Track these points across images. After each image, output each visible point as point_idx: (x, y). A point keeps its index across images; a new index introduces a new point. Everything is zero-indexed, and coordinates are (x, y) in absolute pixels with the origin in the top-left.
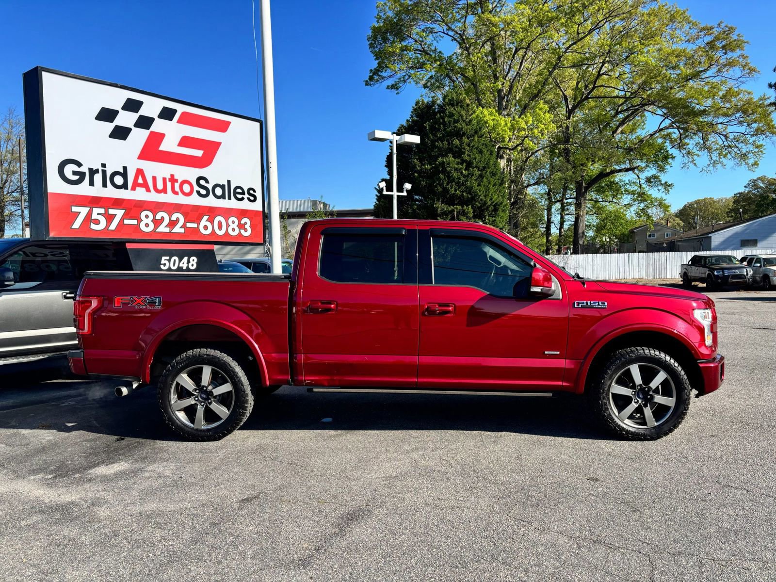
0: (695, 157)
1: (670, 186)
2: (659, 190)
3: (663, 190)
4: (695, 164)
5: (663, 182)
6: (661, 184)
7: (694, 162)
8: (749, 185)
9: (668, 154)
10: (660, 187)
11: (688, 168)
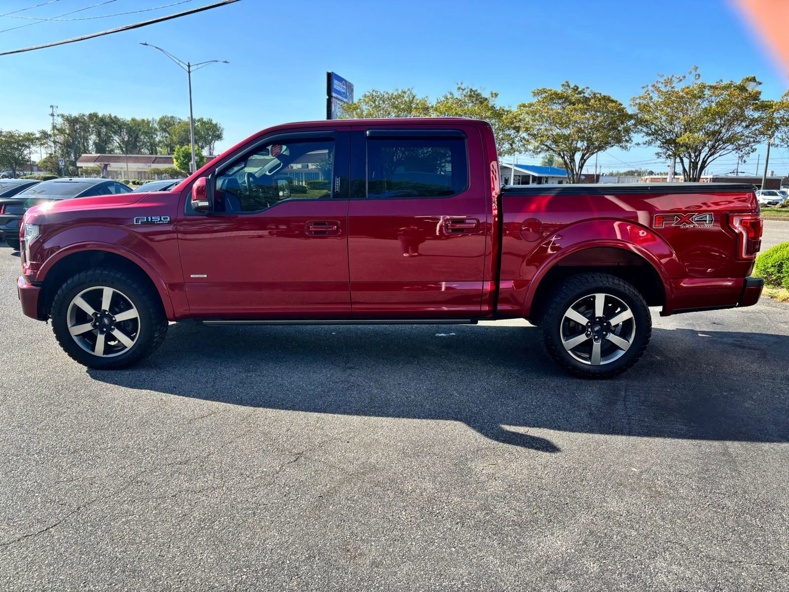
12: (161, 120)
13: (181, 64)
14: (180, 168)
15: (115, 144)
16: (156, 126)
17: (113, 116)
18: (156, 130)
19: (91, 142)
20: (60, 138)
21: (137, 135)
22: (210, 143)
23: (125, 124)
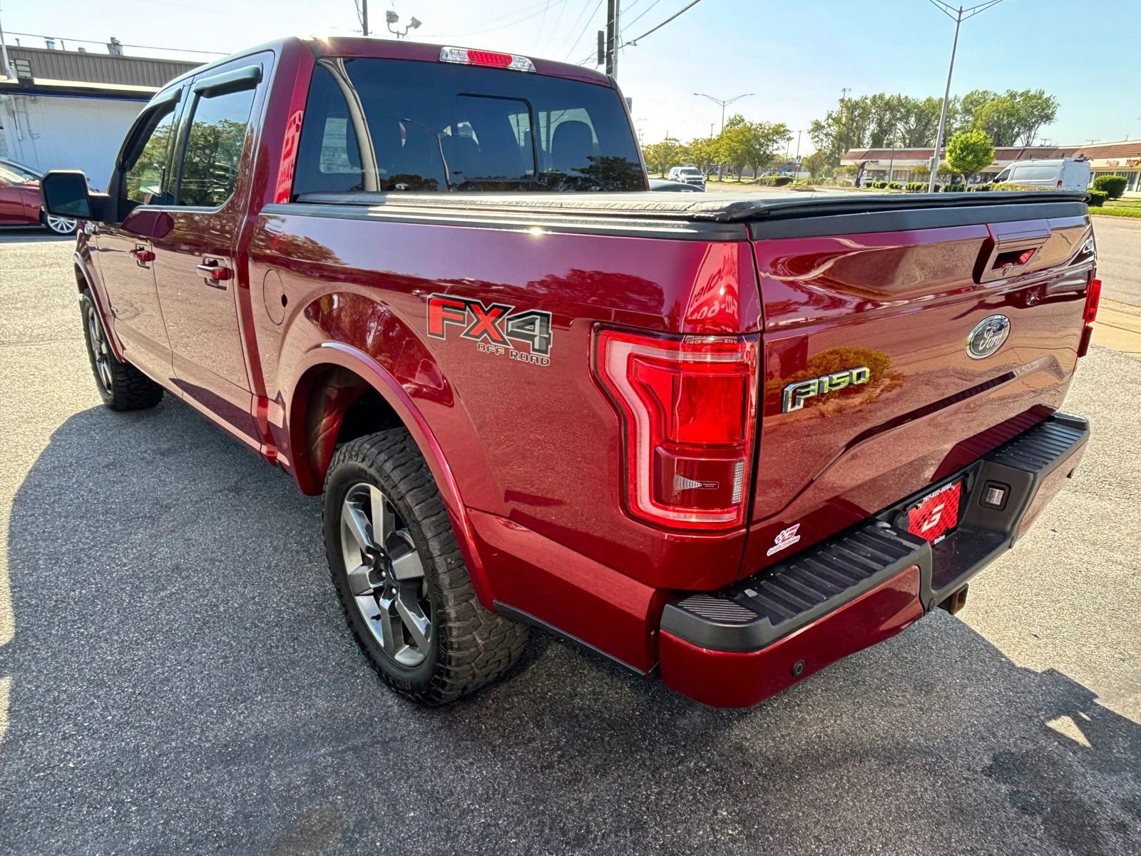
12: (967, 97)
13: (949, 10)
14: (953, 165)
15: (897, 135)
16: (958, 107)
17: (903, 97)
18: (956, 112)
19: (868, 133)
20: (834, 130)
21: (929, 120)
22: (1030, 129)
23: (916, 106)
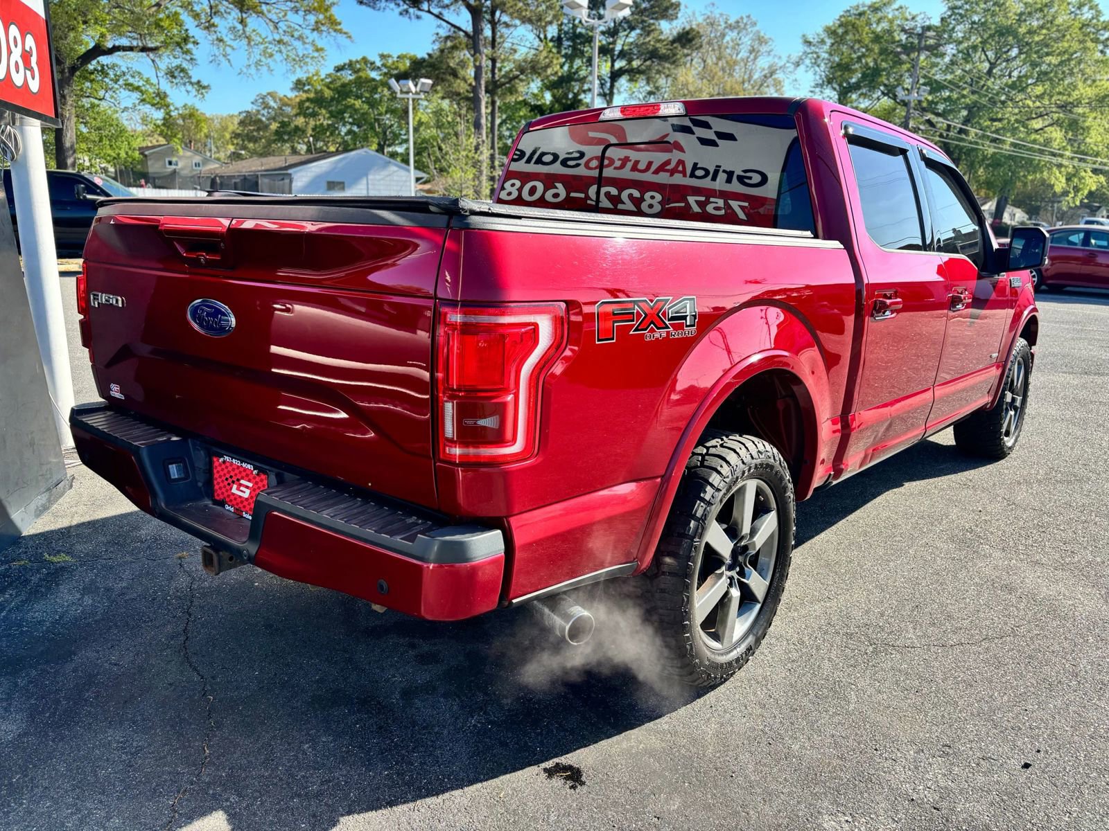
0: (229, 50)
1: (204, 88)
2: (188, 92)
3: (194, 92)
4: (229, 61)
5: (194, 80)
6: (192, 83)
7: (228, 57)
8: (256, 101)
9: (187, 36)
10: (189, 87)
11: (219, 64)
